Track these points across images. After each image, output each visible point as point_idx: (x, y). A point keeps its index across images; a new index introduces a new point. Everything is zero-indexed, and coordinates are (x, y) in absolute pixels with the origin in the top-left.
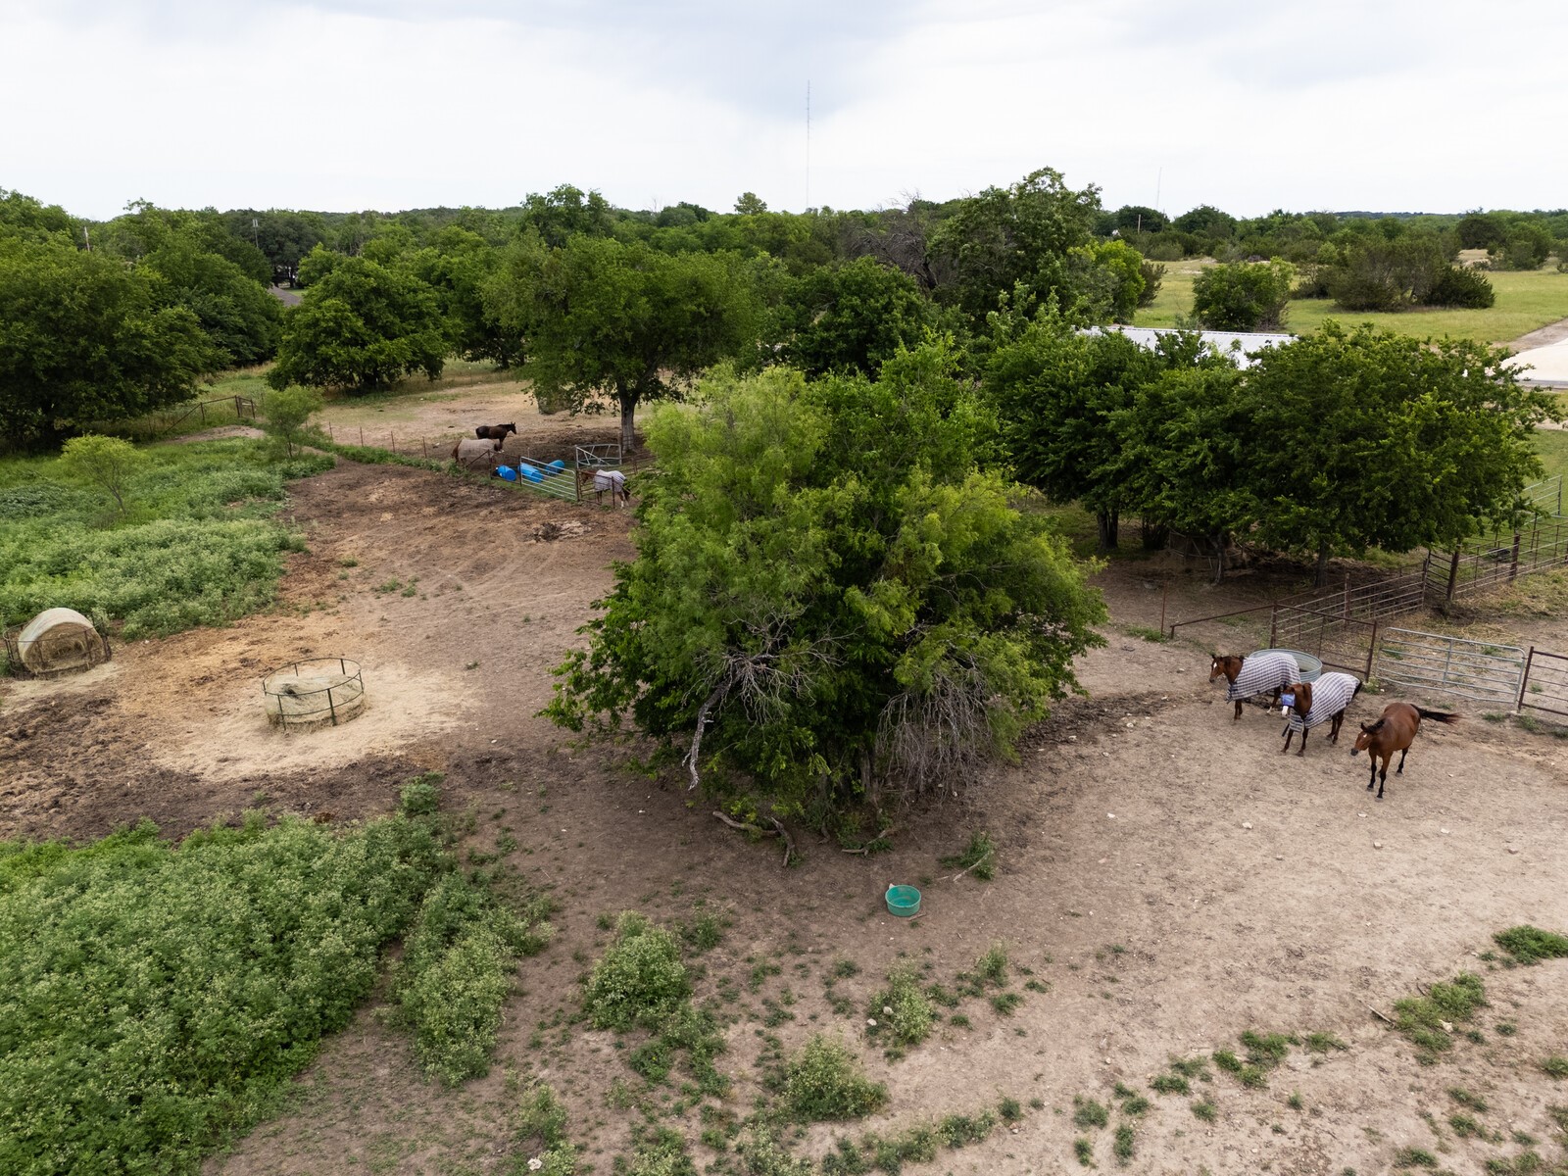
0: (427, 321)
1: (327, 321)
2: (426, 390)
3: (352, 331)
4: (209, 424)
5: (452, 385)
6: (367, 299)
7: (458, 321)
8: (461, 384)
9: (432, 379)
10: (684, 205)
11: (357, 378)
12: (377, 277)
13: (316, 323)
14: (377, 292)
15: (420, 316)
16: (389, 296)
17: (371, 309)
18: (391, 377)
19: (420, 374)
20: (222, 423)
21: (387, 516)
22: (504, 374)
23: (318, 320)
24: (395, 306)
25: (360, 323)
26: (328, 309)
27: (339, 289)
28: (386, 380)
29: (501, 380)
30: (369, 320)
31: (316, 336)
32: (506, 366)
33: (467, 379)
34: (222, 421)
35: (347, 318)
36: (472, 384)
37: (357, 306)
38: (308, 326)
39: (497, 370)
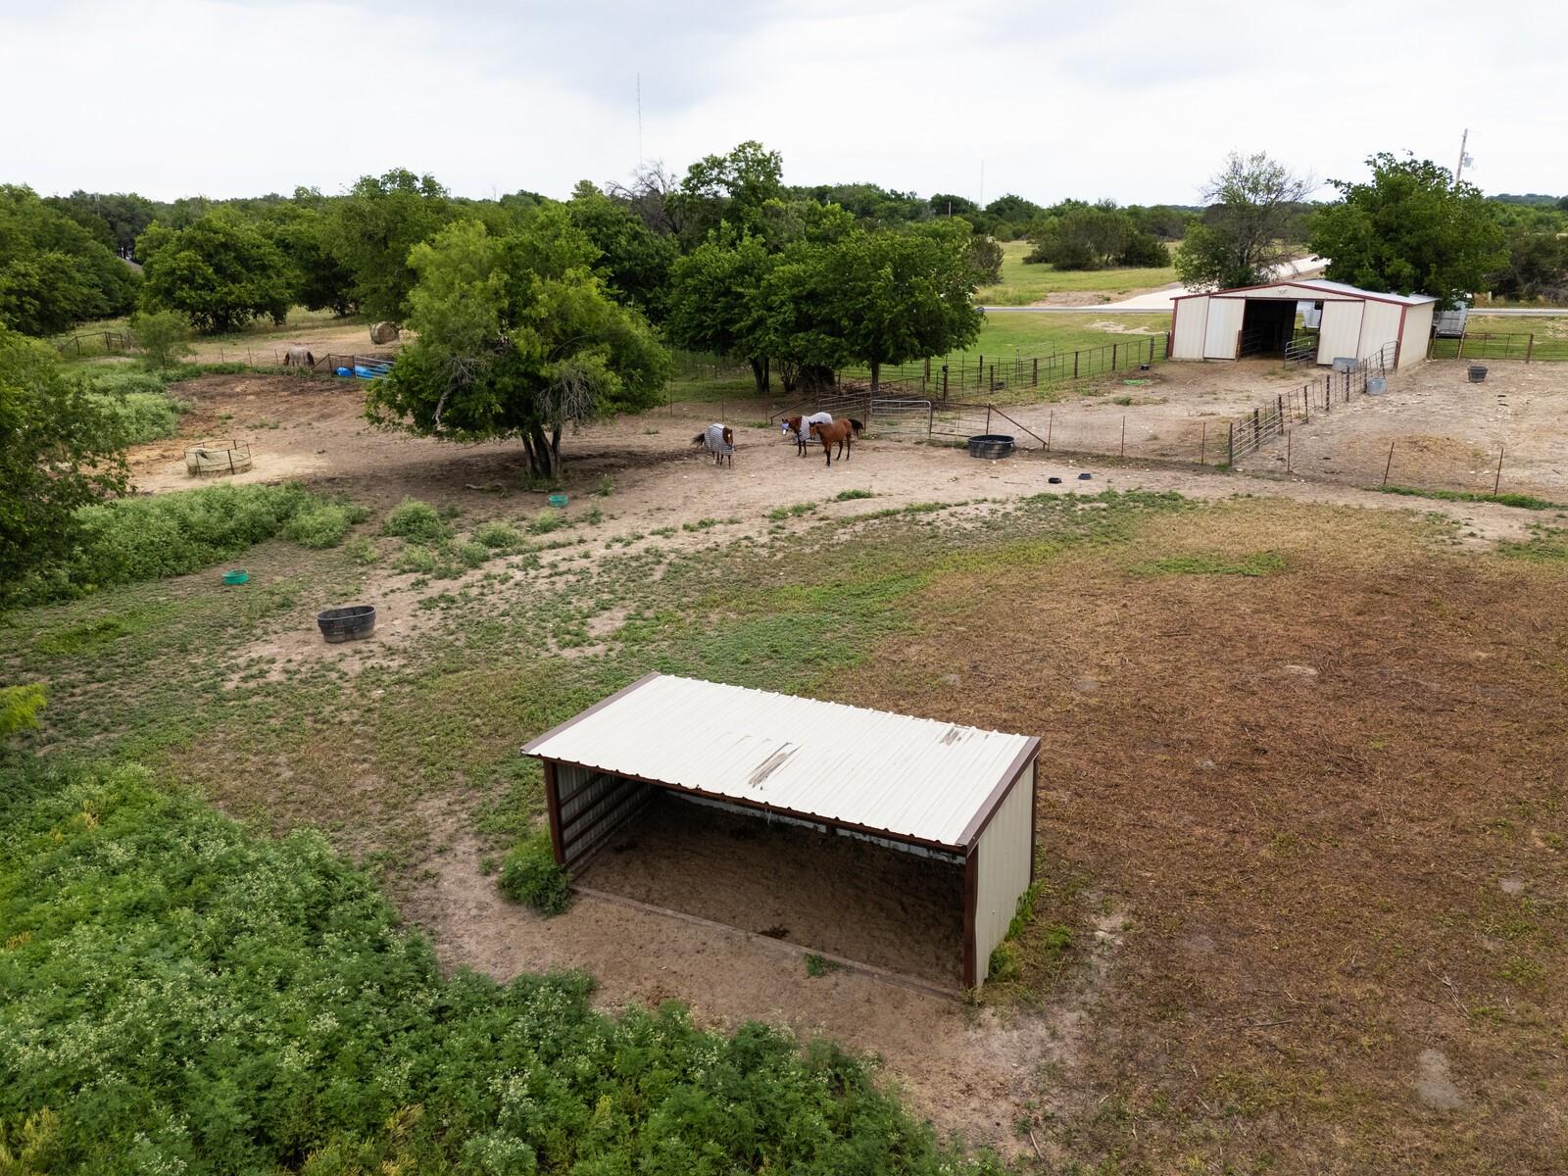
0: (271, 272)
1: (182, 270)
2: (274, 331)
3: (205, 278)
4: (84, 354)
5: (296, 328)
6: (217, 252)
7: (298, 273)
8: (304, 328)
9: (277, 324)
10: (523, 193)
11: (211, 321)
12: (225, 234)
13: (172, 272)
14: (224, 245)
15: (264, 268)
16: (236, 250)
17: (221, 260)
18: (240, 321)
19: (266, 319)
20: (95, 354)
21: (252, 397)
22: (342, 321)
23: (174, 269)
24: (242, 259)
25: (211, 270)
26: (183, 260)
27: (191, 243)
28: (236, 323)
29: (340, 325)
30: (219, 269)
31: (174, 282)
32: (344, 315)
33: (310, 324)
34: (94, 353)
35: (199, 268)
36: (313, 328)
37: (208, 257)
38: (167, 274)
39: (335, 318)
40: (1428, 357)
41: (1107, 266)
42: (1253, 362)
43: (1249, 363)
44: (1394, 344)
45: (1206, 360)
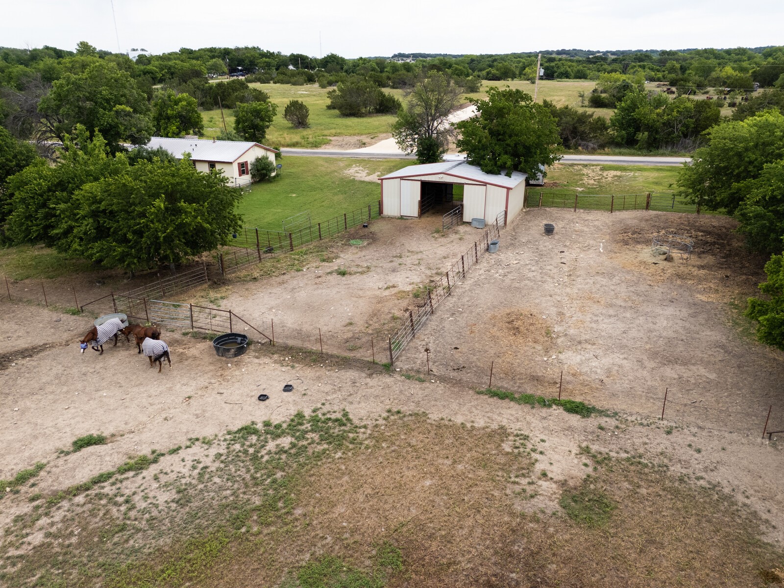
10: (47, 48)
40: (524, 206)
41: (369, 114)
42: (429, 219)
43: (428, 220)
44: (504, 213)
45: (402, 218)
